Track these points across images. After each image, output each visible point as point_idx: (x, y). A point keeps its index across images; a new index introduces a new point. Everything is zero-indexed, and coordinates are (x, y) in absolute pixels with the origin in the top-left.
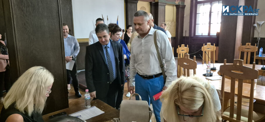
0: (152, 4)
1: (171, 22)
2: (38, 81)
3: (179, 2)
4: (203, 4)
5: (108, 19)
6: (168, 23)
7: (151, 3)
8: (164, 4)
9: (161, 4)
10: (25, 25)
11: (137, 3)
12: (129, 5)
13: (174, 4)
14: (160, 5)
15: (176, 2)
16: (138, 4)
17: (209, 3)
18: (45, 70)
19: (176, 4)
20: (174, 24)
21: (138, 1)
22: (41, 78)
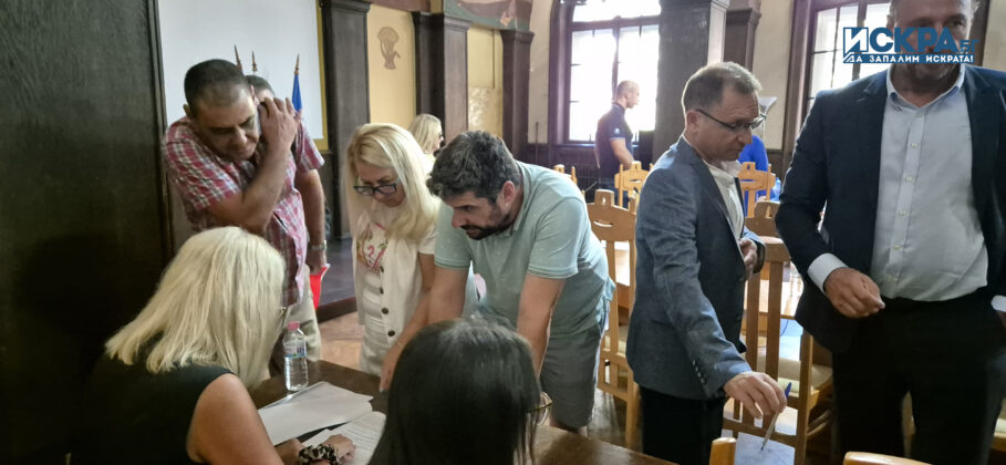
0: (421, 19)
1: (488, 92)
3: (512, 23)
4: (591, 32)
5: (254, 65)
6: (478, 94)
7: (416, 16)
8: (464, 24)
9: (455, 23)
11: (366, 11)
12: (336, 16)
13: (495, 26)
14: (451, 26)
15: (502, 21)
16: (369, 15)
17: (611, 30)
19: (501, 28)
20: (497, 98)
21: (370, 3)
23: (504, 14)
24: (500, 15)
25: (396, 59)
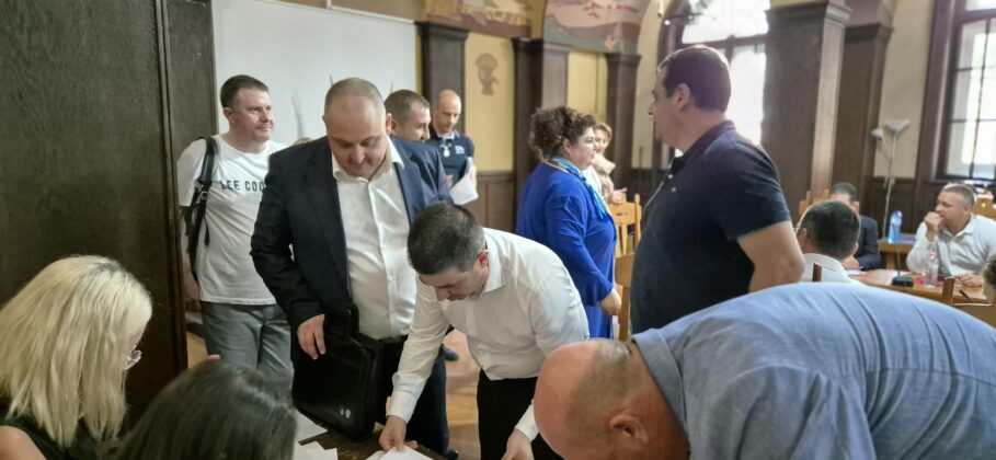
0: (521, 45)
2: (93, 320)
3: (617, 45)
7: (515, 43)
8: (565, 49)
9: (554, 47)
10: (21, 96)
11: (463, 40)
12: (434, 44)
13: (601, 50)
14: (551, 51)
15: (606, 44)
16: (466, 42)
18: (118, 275)
19: (606, 51)
21: (466, 31)
22: (103, 308)
23: (609, 37)
24: (604, 37)
25: (494, 86)
